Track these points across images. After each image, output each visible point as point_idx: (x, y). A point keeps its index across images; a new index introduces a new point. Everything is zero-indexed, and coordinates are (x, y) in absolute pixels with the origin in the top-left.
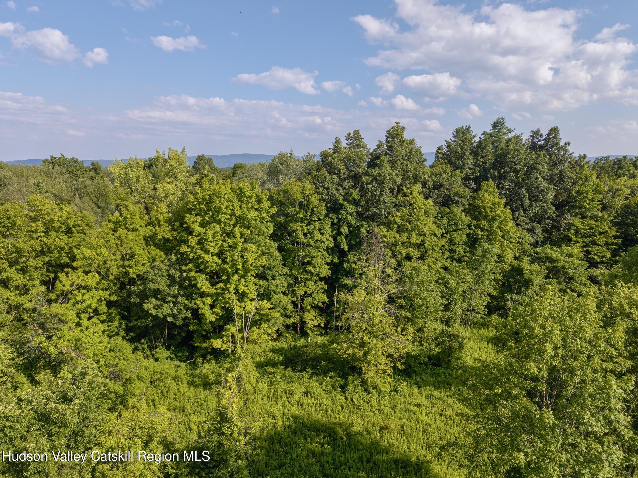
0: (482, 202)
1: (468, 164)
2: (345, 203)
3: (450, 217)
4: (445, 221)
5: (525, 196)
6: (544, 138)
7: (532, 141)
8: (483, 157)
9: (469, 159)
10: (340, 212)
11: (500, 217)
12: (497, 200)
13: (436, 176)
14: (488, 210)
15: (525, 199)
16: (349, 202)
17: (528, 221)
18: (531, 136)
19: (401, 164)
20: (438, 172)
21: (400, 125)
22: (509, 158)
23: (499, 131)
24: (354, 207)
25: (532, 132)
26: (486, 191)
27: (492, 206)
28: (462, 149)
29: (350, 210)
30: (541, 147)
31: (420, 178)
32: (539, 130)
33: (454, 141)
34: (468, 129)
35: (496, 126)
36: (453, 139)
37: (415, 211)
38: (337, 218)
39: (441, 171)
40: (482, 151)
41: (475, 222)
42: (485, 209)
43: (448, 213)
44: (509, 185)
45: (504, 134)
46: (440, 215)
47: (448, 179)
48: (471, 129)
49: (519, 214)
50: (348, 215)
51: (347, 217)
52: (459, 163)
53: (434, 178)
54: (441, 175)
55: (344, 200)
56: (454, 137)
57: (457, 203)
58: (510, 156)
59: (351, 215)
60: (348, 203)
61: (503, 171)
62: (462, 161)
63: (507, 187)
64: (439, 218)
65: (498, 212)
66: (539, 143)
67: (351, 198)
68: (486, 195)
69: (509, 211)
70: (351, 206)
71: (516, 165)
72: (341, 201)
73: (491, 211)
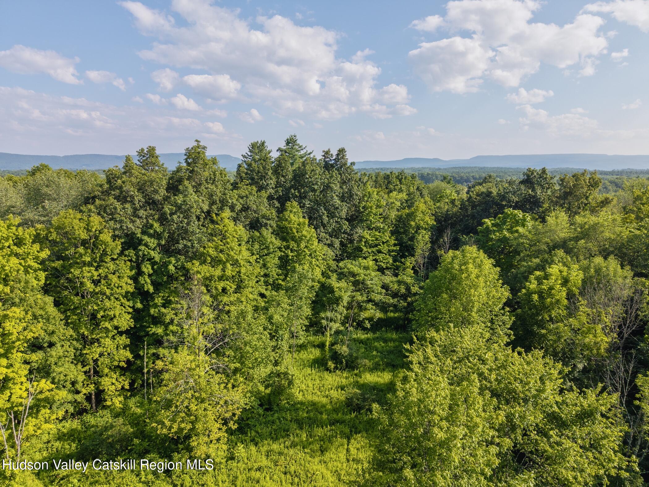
0: (289, 223)
1: (271, 184)
2: (146, 238)
3: (261, 241)
4: (257, 246)
5: (324, 214)
6: (334, 158)
7: (324, 161)
8: (283, 176)
9: (271, 179)
10: (140, 248)
11: (306, 237)
12: (301, 220)
13: (242, 198)
14: (295, 231)
15: (324, 217)
16: (151, 236)
17: (328, 237)
18: (324, 156)
19: (206, 188)
20: (244, 194)
22: (307, 178)
23: (292, 148)
24: (156, 242)
25: (324, 151)
26: (291, 212)
27: (298, 227)
28: (264, 168)
29: (151, 245)
30: (332, 166)
31: (227, 202)
32: (329, 151)
33: (251, 156)
34: (263, 143)
35: (289, 143)
36: (249, 154)
37: (228, 240)
38: (135, 255)
39: (247, 193)
40: (282, 170)
41: (285, 243)
42: (291, 230)
43: (259, 238)
44: (309, 204)
45: (297, 151)
46: (251, 240)
47: (255, 201)
48: (266, 144)
49: (320, 231)
50: (150, 251)
51: (149, 253)
52: (262, 183)
53: (241, 200)
54: (247, 197)
55: (143, 233)
56: (250, 151)
57: (266, 225)
58: (308, 177)
59: (154, 250)
60: (148, 237)
61: (303, 190)
62: (265, 181)
63: (308, 206)
64: (250, 243)
65: (304, 233)
66: (330, 162)
67: (152, 231)
68: (292, 216)
69: (313, 230)
70: (152, 240)
71: (313, 185)
72: (139, 235)
73: (297, 232)
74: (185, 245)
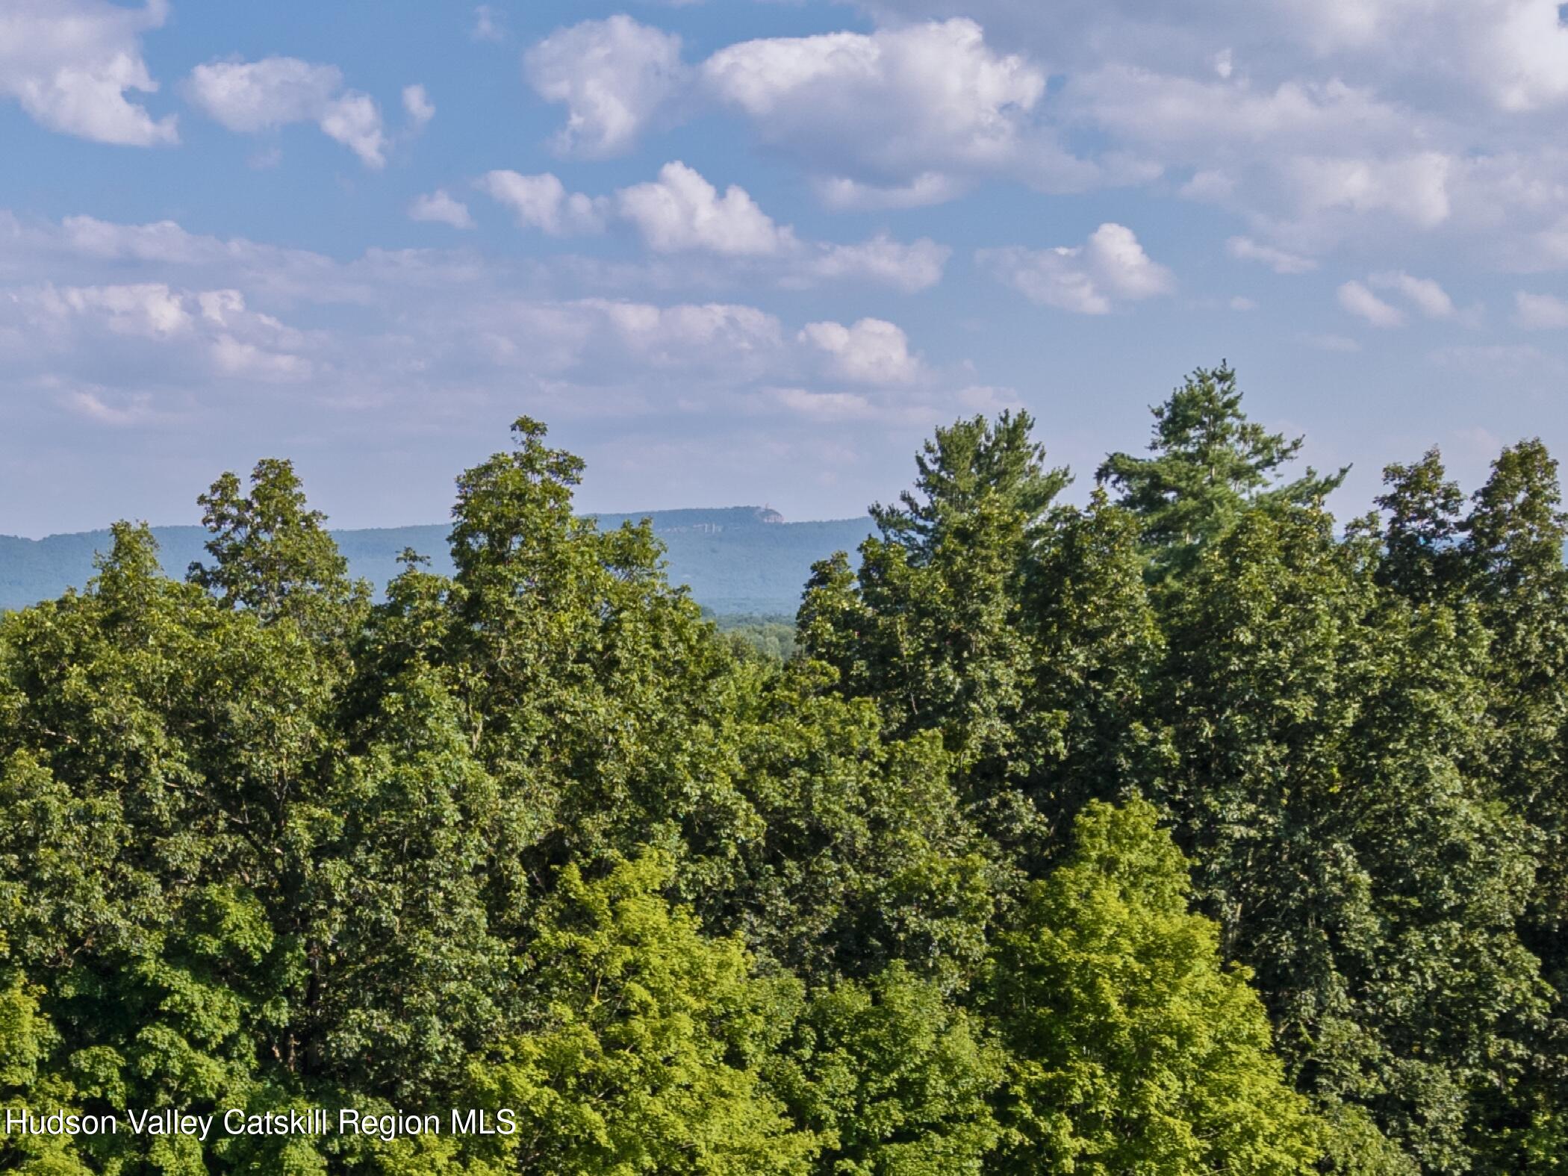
0: (1081, 941)
1: (994, 684)
2: (181, 981)
3: (874, 1045)
4: (842, 1074)
5: (1350, 888)
6: (1467, 510)
7: (1392, 534)
8: (1088, 637)
9: (1000, 651)
10: (145, 1033)
11: (1187, 1037)
12: (1174, 923)
13: (779, 771)
14: (1110, 994)
15: (1349, 911)
16: (206, 970)
17: (1376, 1050)
18: (1388, 502)
19: (549, 711)
20: (792, 748)
21: (545, 442)
22: (1243, 650)
23: (1202, 454)
24: (237, 1004)
25: (1391, 473)
26: (1109, 865)
27: (1136, 966)
28: (961, 584)
29: (209, 1021)
30: (1448, 567)
31: (678, 793)
32: (1432, 465)
33: (930, 513)
34: (1013, 433)
35: (1187, 422)
36: (923, 501)
37: (638, 1025)
38: (125, 1073)
39: (818, 741)
40: (1081, 597)
41: (1036, 1072)
42: (1091, 988)
43: (861, 1021)
44: (1251, 822)
45: (1237, 474)
46: (809, 1034)
47: (864, 791)
48: (1031, 438)
49: (1321, 1007)
50: (200, 1057)
51: (189, 1070)
52: (938, 681)
53: (770, 788)
54: (813, 763)
55: (176, 953)
56: (933, 485)
58: (1246, 637)
59: (224, 1050)
60: (197, 978)
61: (1208, 730)
62: (959, 669)
63: (1239, 832)
64: (807, 1053)
65: (1179, 1008)
66: (1439, 546)
67: (212, 946)
68: (1109, 898)
69: (1248, 995)
70: (218, 999)
71: (1287, 691)
72: (149, 967)
73: (1131, 1001)
74: (380, 1038)
